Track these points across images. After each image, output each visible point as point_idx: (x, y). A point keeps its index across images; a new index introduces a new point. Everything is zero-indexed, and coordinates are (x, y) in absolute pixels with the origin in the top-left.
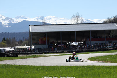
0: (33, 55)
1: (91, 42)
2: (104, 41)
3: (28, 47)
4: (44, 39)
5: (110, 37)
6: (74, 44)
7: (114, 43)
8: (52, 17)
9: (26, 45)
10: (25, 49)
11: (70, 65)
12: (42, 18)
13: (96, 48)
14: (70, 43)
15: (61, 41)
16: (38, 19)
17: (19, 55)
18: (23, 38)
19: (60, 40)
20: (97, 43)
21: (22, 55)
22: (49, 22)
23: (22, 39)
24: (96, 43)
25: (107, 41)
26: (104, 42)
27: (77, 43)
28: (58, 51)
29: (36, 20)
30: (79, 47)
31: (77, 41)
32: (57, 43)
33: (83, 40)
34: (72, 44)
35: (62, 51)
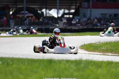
1: (91, 11)
6: (54, 13)
13: (101, 25)
14: (44, 10)
15: (25, 5)
19: (23, 2)
20: (106, 14)
24: (102, 14)
27: (61, 12)
30: (65, 21)
31: (61, 7)
32: (14, 9)
33: (74, 4)
34: (48, 13)
35: (26, 28)
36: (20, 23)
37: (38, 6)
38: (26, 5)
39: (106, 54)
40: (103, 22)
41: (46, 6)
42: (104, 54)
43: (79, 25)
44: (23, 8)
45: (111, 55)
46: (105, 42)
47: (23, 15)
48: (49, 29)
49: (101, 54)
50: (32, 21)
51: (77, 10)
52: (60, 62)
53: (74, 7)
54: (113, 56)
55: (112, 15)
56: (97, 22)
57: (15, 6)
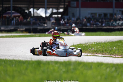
1: (80, 10)
2: (112, 9)
6: (42, 13)
13: (91, 25)
14: (31, 10)
15: (11, 5)
20: (95, 14)
24: (92, 14)
25: (119, 9)
26: (111, 12)
27: (49, 11)
28: (2, 28)
30: (53, 21)
31: (49, 6)
32: (1, 9)
33: (63, 4)
34: (36, 12)
35: (12, 28)
36: (6, 23)
37: (25, 6)
38: (13, 4)
39: (96, 55)
40: (92, 22)
41: (34, 5)
42: (94, 55)
43: (68, 25)
44: (10, 7)
45: (102, 56)
46: (94, 43)
47: (10, 15)
48: (37, 29)
49: (91, 55)
50: (20, 21)
52: (48, 63)
53: (63, 6)
54: (104, 57)
55: (102, 15)
56: (86, 22)
57: (1, 5)
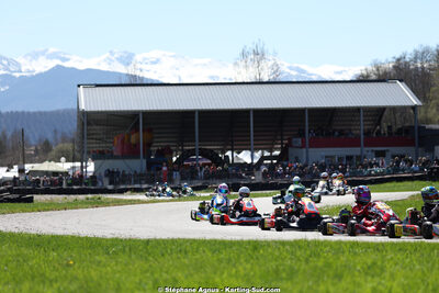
0: (90, 196)
1: (307, 152)
2: (358, 149)
3: (73, 168)
4: (133, 140)
5: (379, 132)
6: (245, 157)
7: (393, 157)
8: (164, 55)
9: (63, 159)
10: (62, 173)
11: (228, 238)
12: (127, 59)
14: (229, 153)
15: (197, 146)
16: (110, 61)
17: (36, 197)
18: (55, 131)
19: (194, 141)
20: (332, 157)
21: (48, 197)
22: (150, 75)
23: (50, 137)
24: (327, 156)
25: (371, 149)
26: (359, 154)
27: (258, 155)
29: (104, 67)
31: (257, 147)
32: (180, 153)
33: (280, 142)
34: (236, 157)
35: (200, 184)
37: (218, 147)
38: (200, 145)
41: (232, 145)
44: (194, 150)
47: (195, 163)
48: (240, 184)
50: (211, 172)
51: (284, 151)
52: (267, 244)
53: (279, 146)
55: (343, 158)
57: (180, 148)
